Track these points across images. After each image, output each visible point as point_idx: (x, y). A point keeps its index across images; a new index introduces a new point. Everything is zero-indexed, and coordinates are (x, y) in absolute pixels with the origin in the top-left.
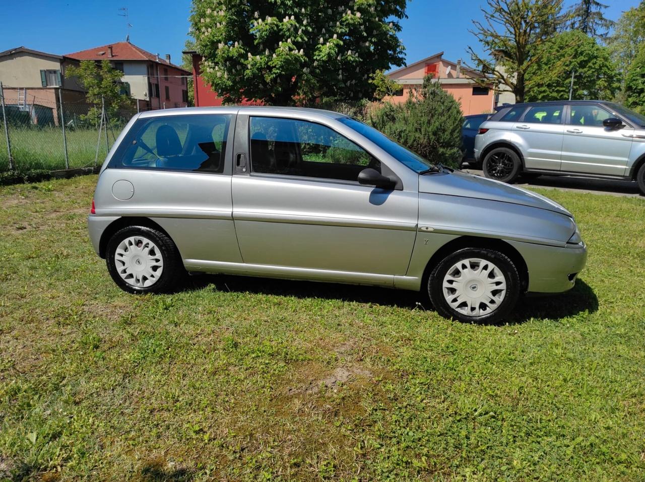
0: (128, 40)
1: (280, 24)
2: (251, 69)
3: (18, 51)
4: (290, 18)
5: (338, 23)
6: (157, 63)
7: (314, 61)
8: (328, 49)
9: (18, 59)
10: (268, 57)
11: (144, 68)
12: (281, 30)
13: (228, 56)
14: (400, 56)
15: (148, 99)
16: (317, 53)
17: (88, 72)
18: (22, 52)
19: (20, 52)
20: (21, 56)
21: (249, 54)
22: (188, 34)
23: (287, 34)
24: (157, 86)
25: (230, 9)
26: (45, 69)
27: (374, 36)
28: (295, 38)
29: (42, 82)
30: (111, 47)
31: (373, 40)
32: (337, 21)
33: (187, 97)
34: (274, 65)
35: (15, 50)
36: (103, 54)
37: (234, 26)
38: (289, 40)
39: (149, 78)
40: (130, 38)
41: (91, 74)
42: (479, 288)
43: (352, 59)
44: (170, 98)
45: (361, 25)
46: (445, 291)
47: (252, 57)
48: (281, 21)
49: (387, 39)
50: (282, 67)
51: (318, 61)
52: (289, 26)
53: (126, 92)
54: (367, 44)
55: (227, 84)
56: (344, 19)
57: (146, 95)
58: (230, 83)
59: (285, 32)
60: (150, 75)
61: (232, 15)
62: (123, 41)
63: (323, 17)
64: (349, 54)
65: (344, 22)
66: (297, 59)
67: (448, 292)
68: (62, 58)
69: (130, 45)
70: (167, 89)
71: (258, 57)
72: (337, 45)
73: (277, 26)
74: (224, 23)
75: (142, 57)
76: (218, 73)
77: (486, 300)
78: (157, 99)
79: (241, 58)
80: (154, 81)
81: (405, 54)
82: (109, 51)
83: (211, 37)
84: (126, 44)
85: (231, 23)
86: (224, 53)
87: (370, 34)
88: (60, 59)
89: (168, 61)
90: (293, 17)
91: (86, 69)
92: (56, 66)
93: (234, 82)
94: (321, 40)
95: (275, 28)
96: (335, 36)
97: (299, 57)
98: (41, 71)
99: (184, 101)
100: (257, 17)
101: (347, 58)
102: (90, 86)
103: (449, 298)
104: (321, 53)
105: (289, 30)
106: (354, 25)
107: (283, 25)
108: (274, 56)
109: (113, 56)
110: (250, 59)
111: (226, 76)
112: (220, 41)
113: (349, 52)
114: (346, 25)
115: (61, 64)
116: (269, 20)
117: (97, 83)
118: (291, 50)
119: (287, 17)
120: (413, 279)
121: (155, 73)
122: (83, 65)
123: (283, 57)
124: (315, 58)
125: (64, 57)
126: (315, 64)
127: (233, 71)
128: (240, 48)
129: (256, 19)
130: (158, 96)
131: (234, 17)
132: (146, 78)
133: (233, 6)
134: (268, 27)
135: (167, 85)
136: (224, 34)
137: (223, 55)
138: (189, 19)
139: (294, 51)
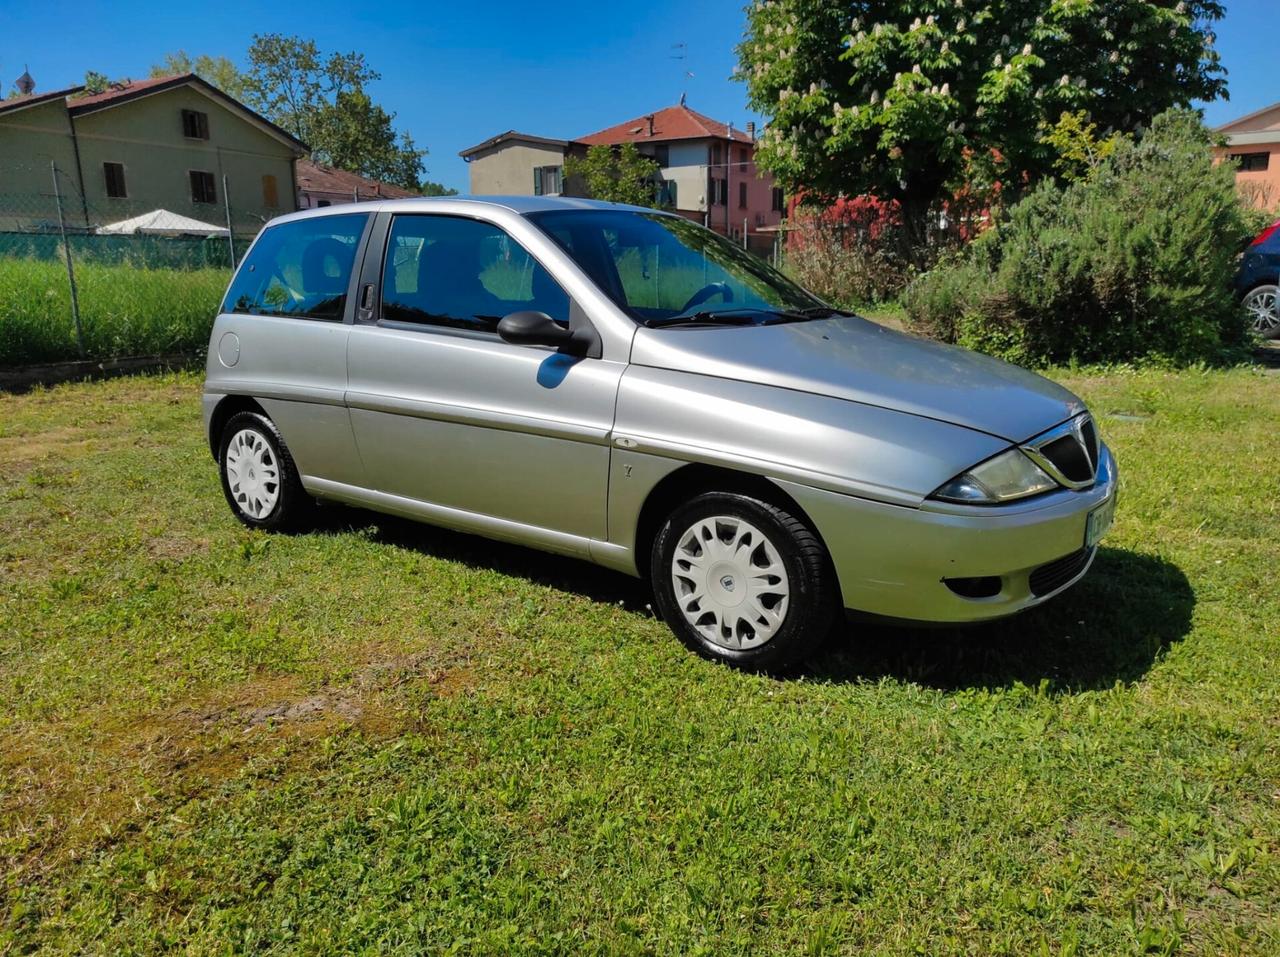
0: (683, 101)
1: (902, 37)
2: (838, 135)
3: (505, 138)
4: (923, 22)
5: (1039, 20)
6: (727, 141)
7: (976, 106)
8: (1007, 78)
9: (505, 151)
10: (874, 107)
11: (703, 151)
12: (905, 48)
13: (797, 113)
14: (1213, 76)
15: (705, 209)
16: (984, 89)
17: (598, 166)
18: (511, 139)
19: (508, 141)
20: (508, 147)
21: (837, 106)
22: (730, 78)
23: (916, 55)
24: (724, 183)
25: (805, 19)
26: (541, 165)
27: (1132, 38)
28: (933, 60)
29: (536, 188)
30: (651, 120)
31: (1130, 47)
32: (1038, 14)
33: (781, 200)
34: (884, 123)
35: (502, 136)
36: (637, 132)
37: (813, 54)
38: (916, 68)
39: (710, 170)
40: (686, 99)
41: (603, 169)
42: (736, 584)
43: (1068, 94)
44: (748, 205)
45: (1098, 15)
46: (677, 584)
47: (842, 110)
48: (904, 29)
49: (1168, 42)
50: (901, 124)
51: (986, 105)
52: (922, 38)
53: (670, 198)
54: (1114, 57)
55: (795, 169)
56: (1053, 9)
57: (702, 202)
58: (801, 166)
59: (911, 51)
60: (713, 162)
61: (807, 31)
62: (676, 105)
63: (1009, 11)
64: (1062, 84)
65: (1053, 15)
66: (935, 107)
67: (683, 587)
68: (567, 145)
69: (685, 111)
70: (743, 187)
71: (855, 110)
72: (1031, 68)
73: (895, 41)
74: (792, 49)
75: (701, 132)
76: (779, 149)
77: (751, 615)
78: (723, 208)
79: (822, 114)
80: (718, 175)
81: (1225, 70)
82: (648, 125)
83: (769, 80)
84: (678, 111)
85: (807, 48)
86: (789, 108)
87: (1122, 34)
88: (565, 147)
89: (749, 135)
90: (930, 20)
91: (595, 161)
92: (556, 159)
93: (810, 164)
94: (998, 60)
95: (891, 47)
96: (1028, 48)
97: (938, 101)
98: (535, 169)
99: (774, 209)
100: (857, 28)
101: (1057, 93)
102: (599, 190)
103: (684, 600)
104: (993, 89)
105: (920, 47)
106: (1077, 18)
107: (907, 38)
108: (886, 104)
109: (652, 134)
110: (838, 115)
111: (794, 154)
112: (784, 87)
113: (1064, 80)
114: (1058, 23)
115: (566, 155)
116: (879, 30)
117: (612, 184)
118: (920, 87)
119: (918, 21)
120: (617, 550)
121: (723, 158)
122: (591, 154)
123: (903, 103)
124: (979, 100)
125: (571, 143)
126: (978, 114)
127: (809, 141)
128: (822, 95)
129: (854, 34)
130: (724, 201)
131: (812, 35)
132: (706, 169)
133: (811, 13)
134: (874, 46)
135: (744, 181)
136: (793, 71)
137: (788, 112)
138: (734, 48)
139: (927, 91)
